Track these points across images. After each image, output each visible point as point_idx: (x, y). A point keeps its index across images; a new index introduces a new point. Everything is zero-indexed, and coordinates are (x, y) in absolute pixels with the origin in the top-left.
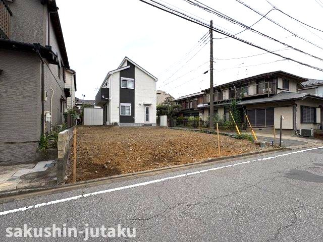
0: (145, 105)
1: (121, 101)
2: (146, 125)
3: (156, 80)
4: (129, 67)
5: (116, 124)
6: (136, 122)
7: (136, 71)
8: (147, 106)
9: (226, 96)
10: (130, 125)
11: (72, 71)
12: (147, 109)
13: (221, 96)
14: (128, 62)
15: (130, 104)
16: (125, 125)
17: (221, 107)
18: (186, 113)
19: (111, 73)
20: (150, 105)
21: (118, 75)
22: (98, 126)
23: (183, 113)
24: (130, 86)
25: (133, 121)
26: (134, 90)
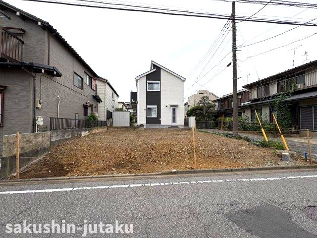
0: (171, 106)
1: (147, 104)
2: (172, 127)
3: (183, 79)
4: (155, 70)
5: (142, 125)
6: (162, 123)
7: (163, 73)
8: (174, 108)
9: (273, 90)
10: (157, 126)
11: (105, 80)
12: (174, 110)
13: (267, 91)
14: (154, 65)
15: (156, 106)
16: (152, 127)
17: (265, 105)
18: (228, 113)
19: (138, 78)
20: (176, 106)
21: (145, 78)
22: (125, 127)
23: (224, 113)
24: (156, 88)
25: (159, 122)
26: (160, 92)
